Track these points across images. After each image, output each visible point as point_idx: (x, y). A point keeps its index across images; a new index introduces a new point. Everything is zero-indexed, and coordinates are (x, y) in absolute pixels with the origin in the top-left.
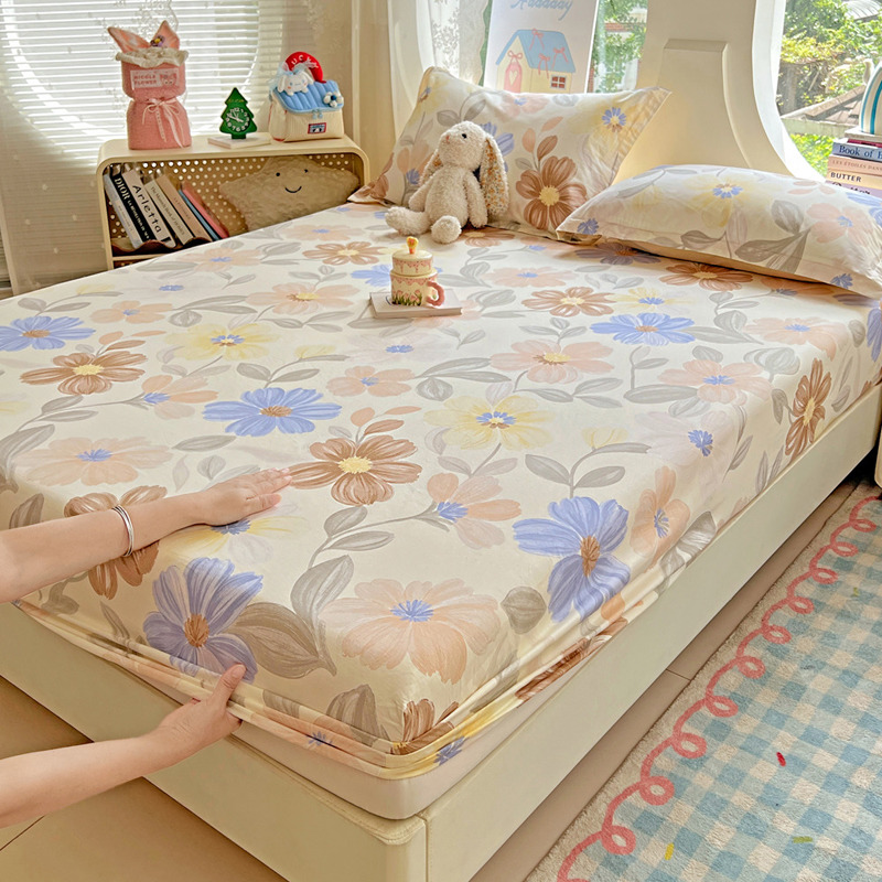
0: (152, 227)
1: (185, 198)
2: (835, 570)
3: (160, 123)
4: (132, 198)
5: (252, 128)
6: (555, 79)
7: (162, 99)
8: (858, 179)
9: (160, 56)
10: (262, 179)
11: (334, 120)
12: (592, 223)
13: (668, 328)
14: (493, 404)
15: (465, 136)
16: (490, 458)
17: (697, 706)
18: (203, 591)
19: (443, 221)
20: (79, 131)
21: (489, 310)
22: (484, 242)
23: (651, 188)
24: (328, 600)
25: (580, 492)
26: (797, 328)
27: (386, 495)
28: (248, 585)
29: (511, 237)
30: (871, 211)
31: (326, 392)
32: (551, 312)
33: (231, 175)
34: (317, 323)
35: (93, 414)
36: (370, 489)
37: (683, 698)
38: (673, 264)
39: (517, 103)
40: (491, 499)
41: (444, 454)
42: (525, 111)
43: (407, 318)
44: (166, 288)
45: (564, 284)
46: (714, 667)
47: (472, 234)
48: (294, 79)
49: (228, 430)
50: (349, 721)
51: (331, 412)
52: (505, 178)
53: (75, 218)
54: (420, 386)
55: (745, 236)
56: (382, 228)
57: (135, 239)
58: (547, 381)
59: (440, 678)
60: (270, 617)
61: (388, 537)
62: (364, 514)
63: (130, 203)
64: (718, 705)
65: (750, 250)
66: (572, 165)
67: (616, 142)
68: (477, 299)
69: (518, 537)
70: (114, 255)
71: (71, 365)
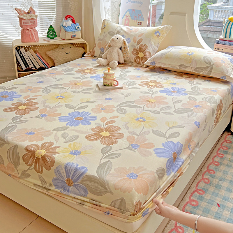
0: (28, 64)
1: (38, 56)
2: (224, 154)
3: (31, 35)
4: (23, 56)
5: (56, 36)
6: (138, 23)
7: (31, 28)
8: (223, 50)
9: (30, 16)
10: (59, 50)
11: (78, 34)
12: (154, 62)
13: (179, 91)
14: (139, 115)
15: (117, 39)
16: (142, 131)
17: (194, 192)
18: (70, 172)
19: (113, 62)
20: (6, 37)
21: (130, 87)
22: (124, 68)
23: (169, 53)
24: (107, 173)
25: (169, 140)
26: (214, 91)
27: (116, 142)
28: (83, 170)
29: (131, 66)
30: (229, 59)
31: (91, 112)
32: (147, 87)
33: (49, 49)
34: (84, 91)
35: (27, 121)
36: (111, 141)
37: (190, 190)
38: (176, 73)
39: (131, 29)
40: (145, 143)
41: (129, 130)
42: (133, 32)
43: (108, 90)
44: (39, 82)
45: (148, 79)
46: (197, 181)
47: (120, 65)
48: (67, 22)
49: (67, 124)
50: (117, 207)
51: (95, 118)
52: (129, 50)
53: (4, 61)
54: (117, 110)
55: (196, 65)
56: (95, 64)
57: (24, 68)
58: (151, 107)
59: (143, 194)
60: (91, 179)
61: (120, 155)
62: (111, 148)
63: (22, 57)
64: (200, 192)
65: (198, 69)
66: (147, 46)
67: (158, 40)
68: (126, 84)
69: (156, 153)
70: (18, 72)
71: (17, 106)
